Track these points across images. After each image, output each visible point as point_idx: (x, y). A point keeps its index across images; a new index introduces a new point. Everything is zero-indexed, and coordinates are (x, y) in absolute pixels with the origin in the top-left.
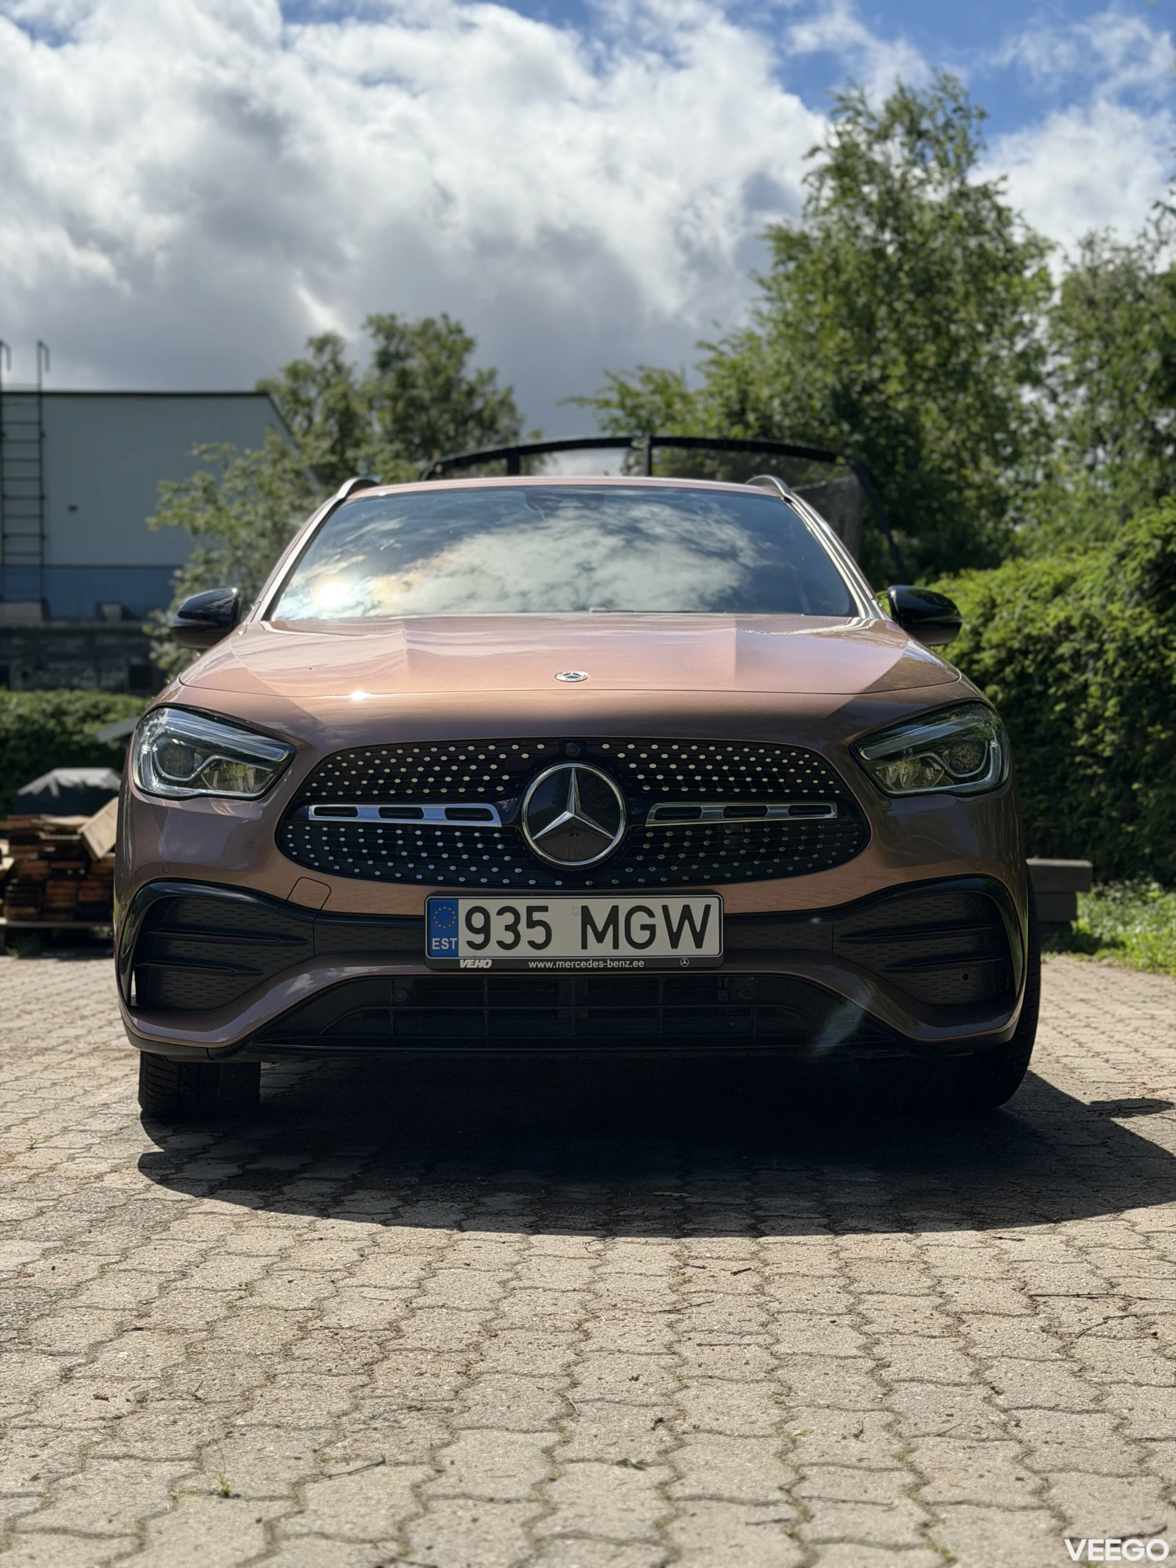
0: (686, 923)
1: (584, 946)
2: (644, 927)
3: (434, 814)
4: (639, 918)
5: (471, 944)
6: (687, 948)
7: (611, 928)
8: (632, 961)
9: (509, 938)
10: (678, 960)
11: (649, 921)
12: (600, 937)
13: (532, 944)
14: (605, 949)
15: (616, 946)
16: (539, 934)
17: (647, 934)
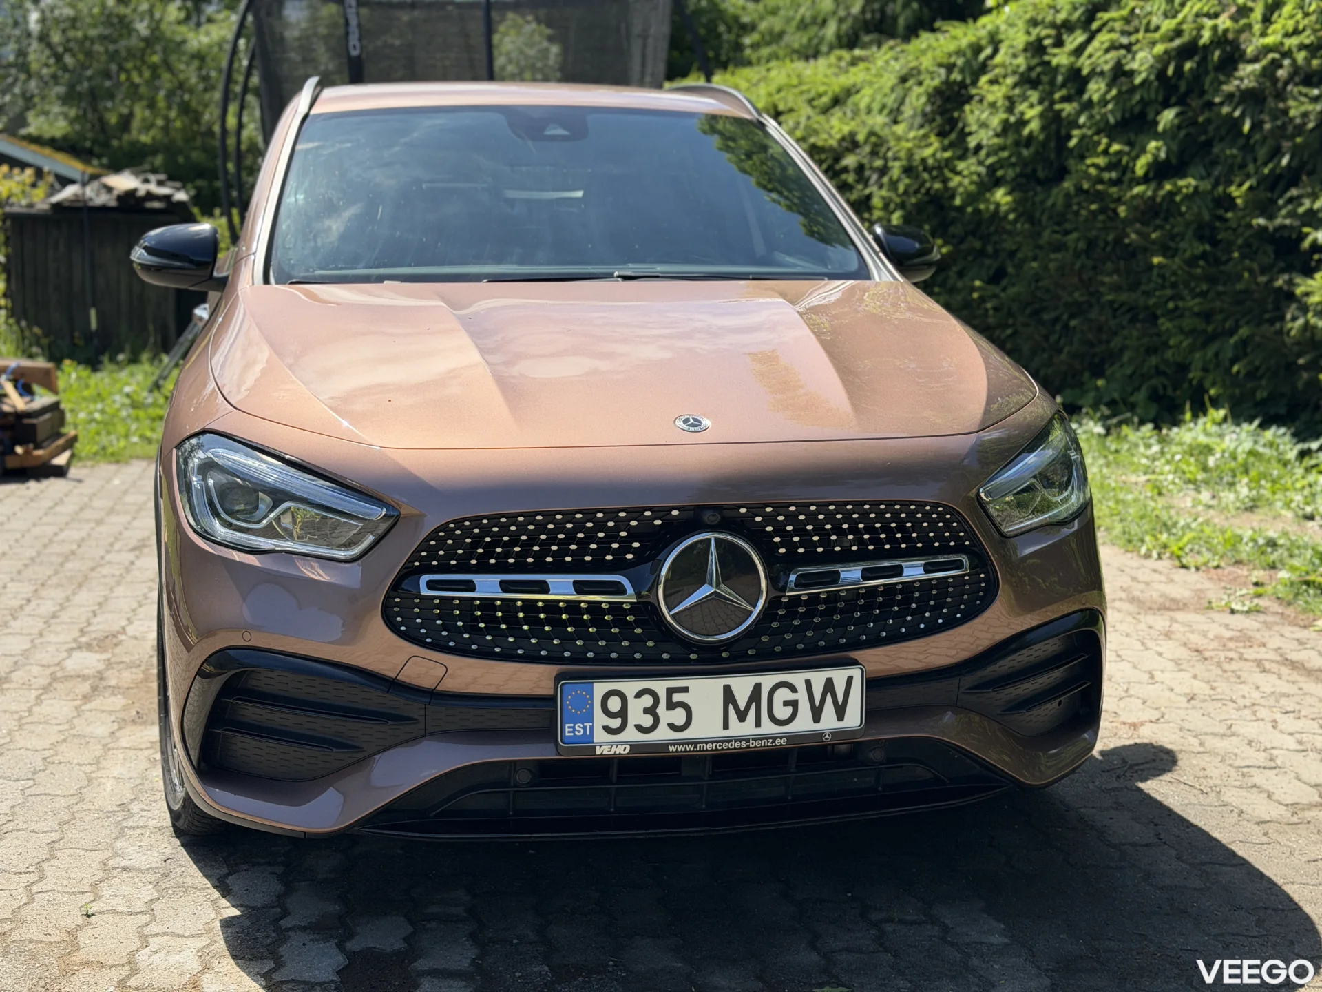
0: (829, 697)
1: (726, 726)
2: (786, 703)
3: (561, 589)
4: (783, 694)
5: (607, 729)
6: (829, 721)
7: (754, 705)
8: (774, 739)
9: (647, 721)
10: (819, 735)
11: (790, 696)
12: (742, 716)
13: (672, 727)
14: (746, 728)
15: (758, 724)
16: (679, 716)
17: (789, 710)
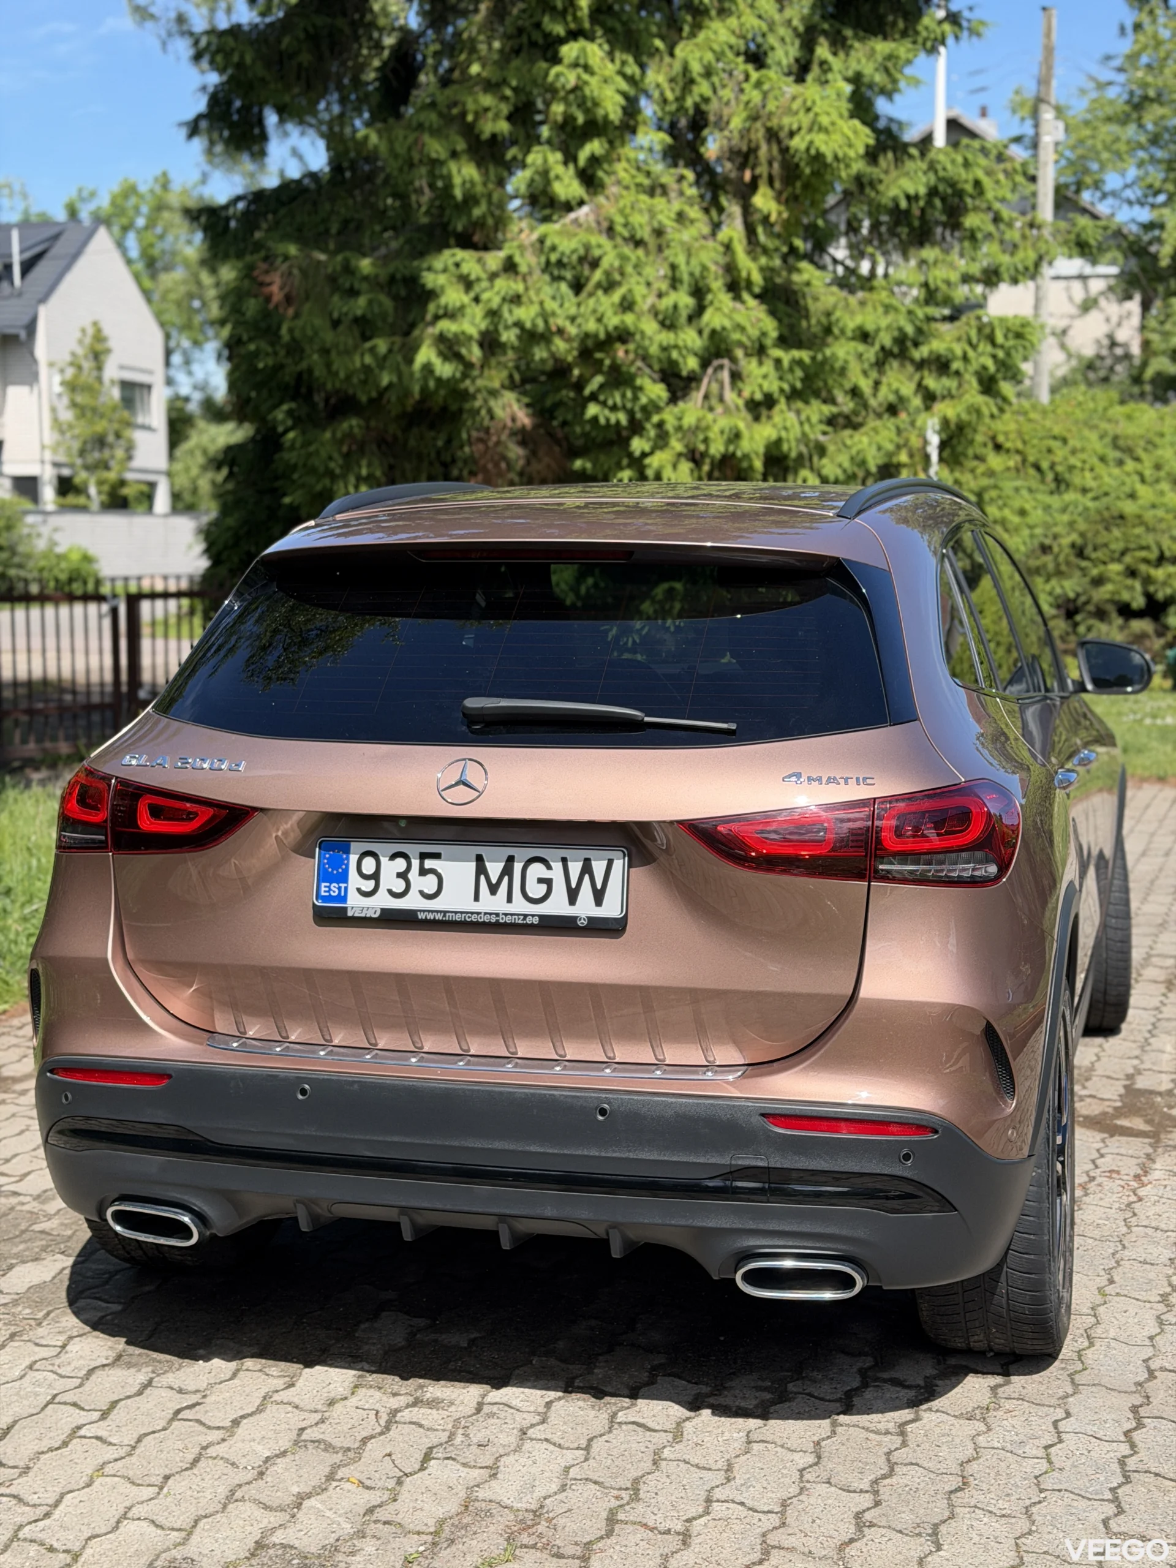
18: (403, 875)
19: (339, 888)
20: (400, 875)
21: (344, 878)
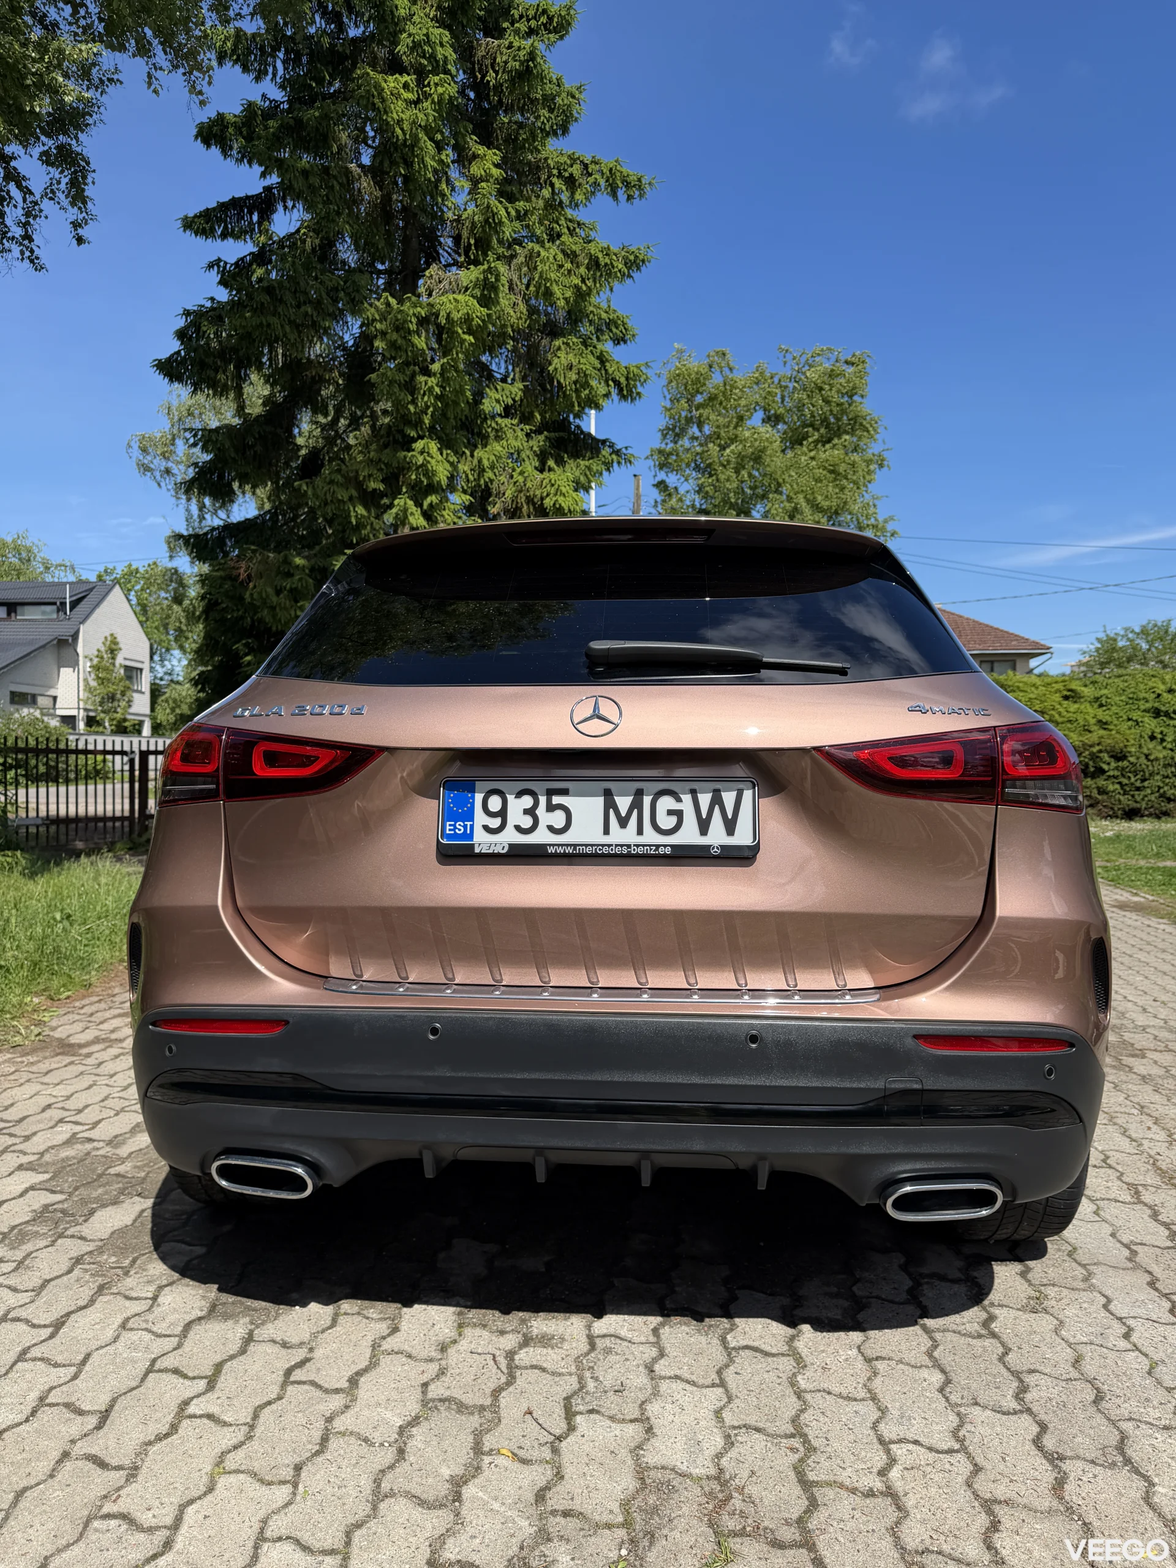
18: (530, 812)
19: (465, 827)
20: (526, 812)
21: (470, 816)
